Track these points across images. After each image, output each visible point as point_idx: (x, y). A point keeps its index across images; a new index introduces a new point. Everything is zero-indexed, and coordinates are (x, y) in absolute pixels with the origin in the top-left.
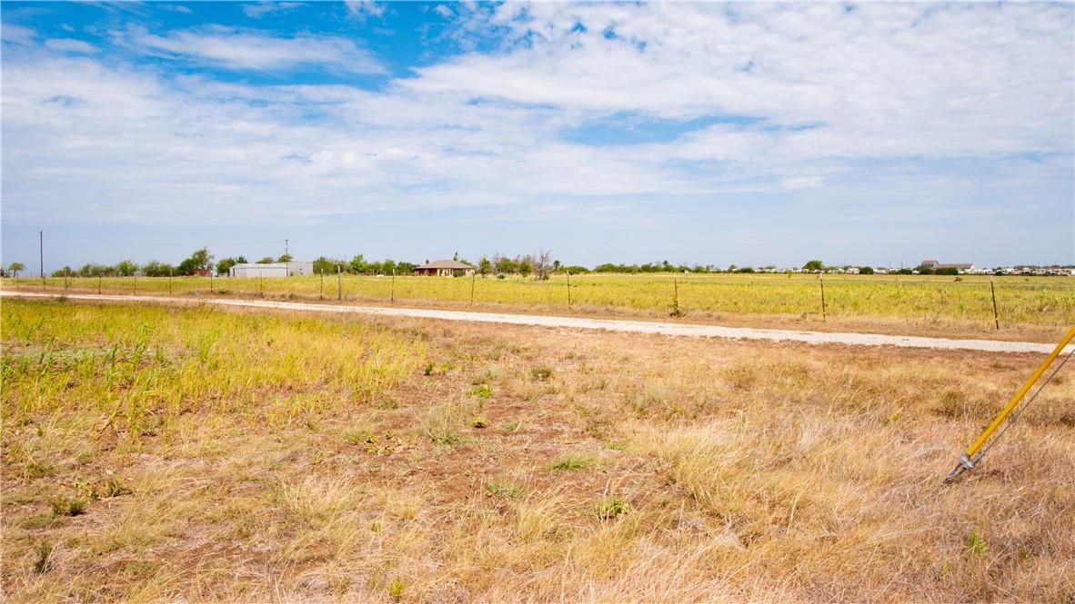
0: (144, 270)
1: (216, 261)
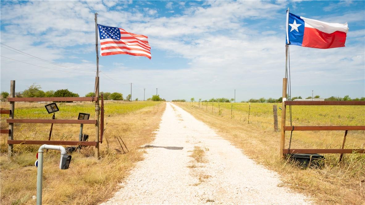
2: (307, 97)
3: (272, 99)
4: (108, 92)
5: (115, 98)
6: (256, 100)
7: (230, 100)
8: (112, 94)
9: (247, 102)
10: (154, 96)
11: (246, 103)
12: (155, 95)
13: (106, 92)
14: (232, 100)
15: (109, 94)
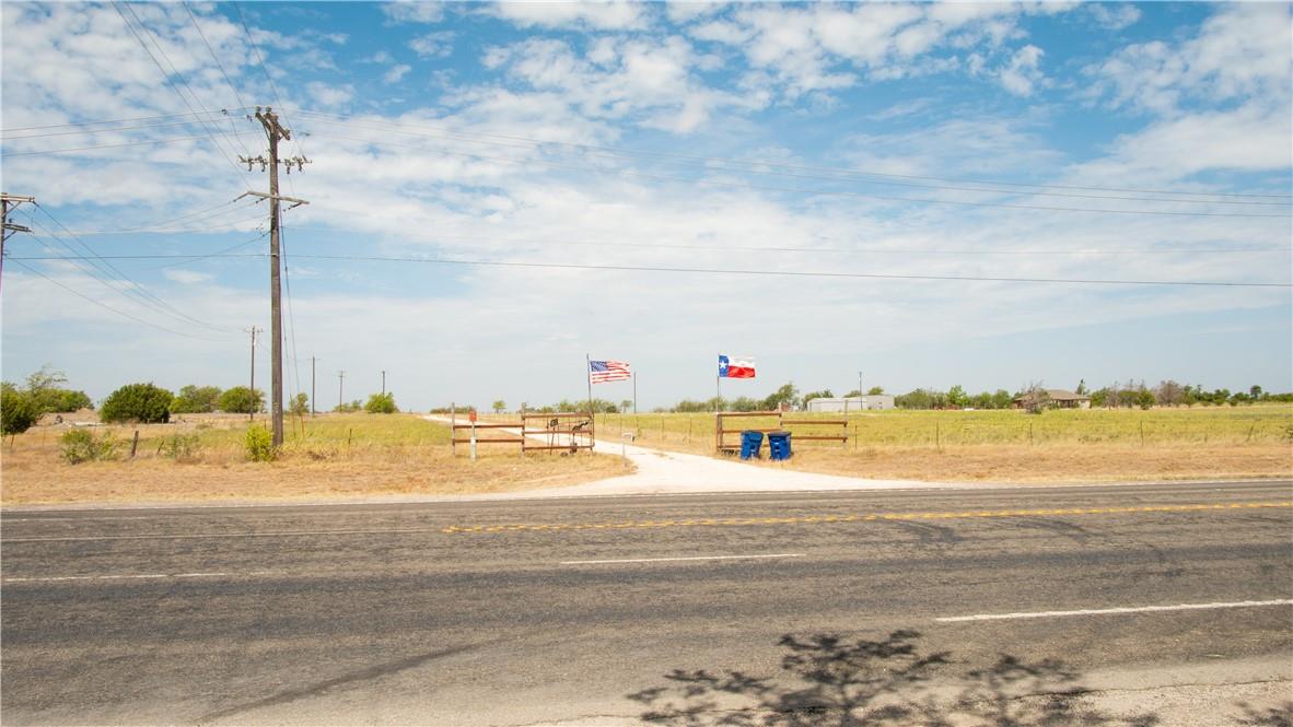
0: (732, 405)
1: (801, 396)
2: (848, 393)
3: (747, 401)
4: (213, 386)
5: (241, 404)
6: (697, 405)
7: (618, 404)
8: (229, 392)
9: (672, 411)
10: (374, 397)
11: (669, 414)
12: (379, 393)
13: (205, 386)
14: (626, 404)
15: (217, 391)
